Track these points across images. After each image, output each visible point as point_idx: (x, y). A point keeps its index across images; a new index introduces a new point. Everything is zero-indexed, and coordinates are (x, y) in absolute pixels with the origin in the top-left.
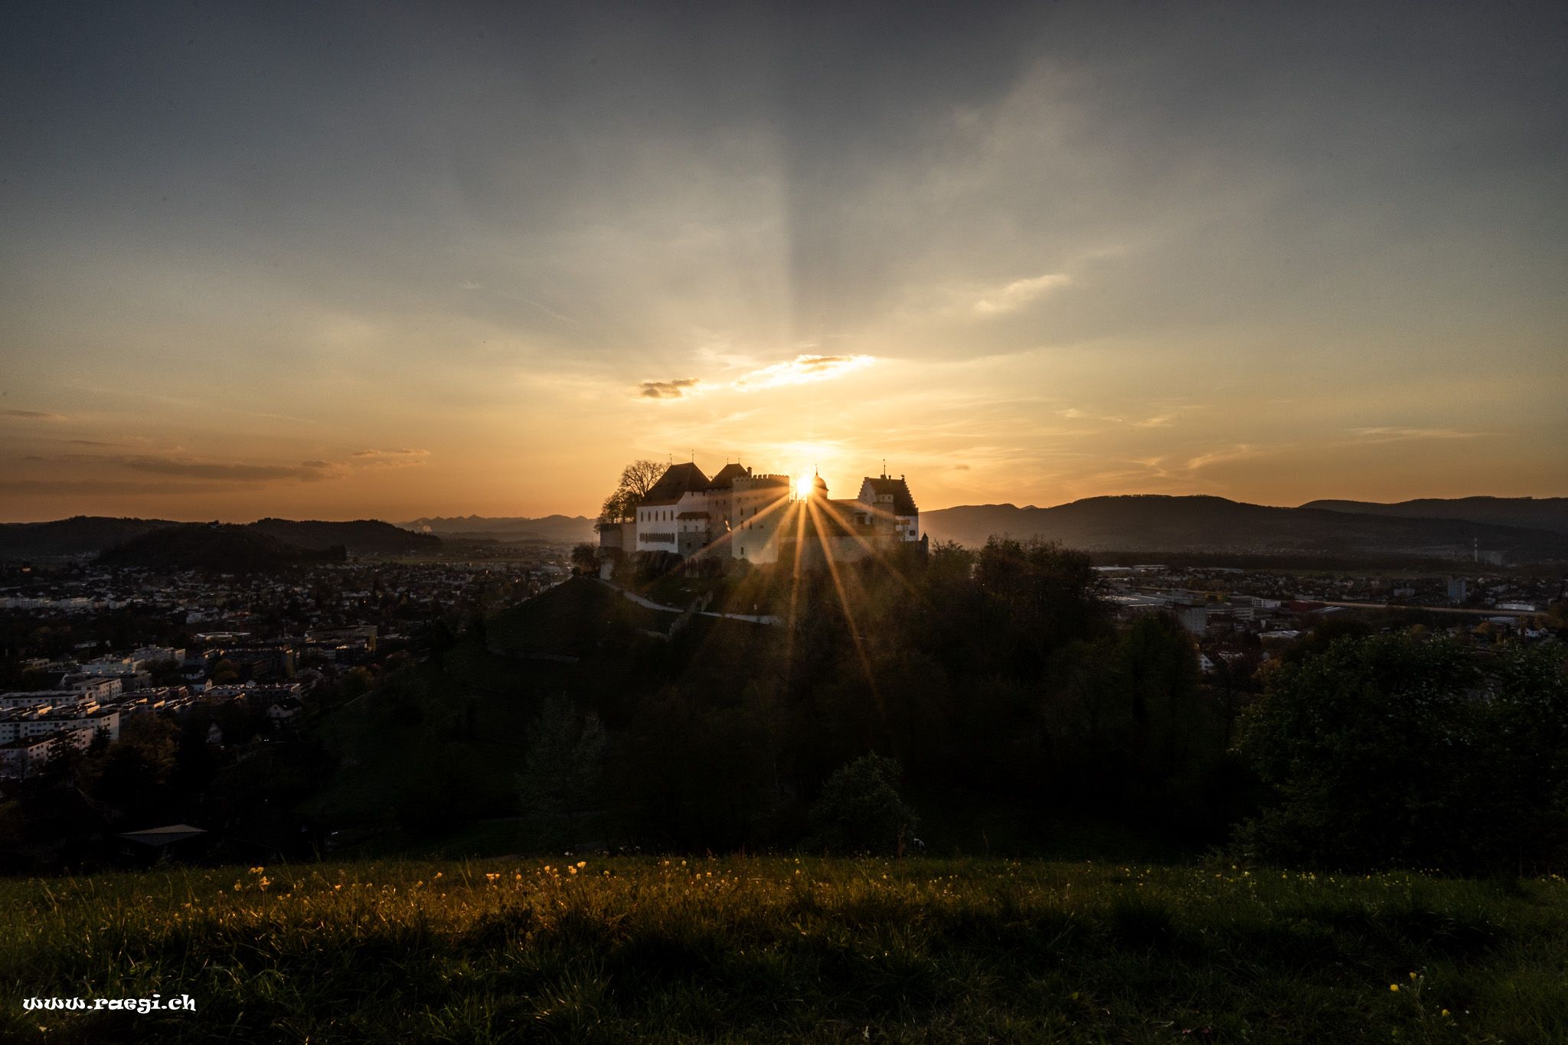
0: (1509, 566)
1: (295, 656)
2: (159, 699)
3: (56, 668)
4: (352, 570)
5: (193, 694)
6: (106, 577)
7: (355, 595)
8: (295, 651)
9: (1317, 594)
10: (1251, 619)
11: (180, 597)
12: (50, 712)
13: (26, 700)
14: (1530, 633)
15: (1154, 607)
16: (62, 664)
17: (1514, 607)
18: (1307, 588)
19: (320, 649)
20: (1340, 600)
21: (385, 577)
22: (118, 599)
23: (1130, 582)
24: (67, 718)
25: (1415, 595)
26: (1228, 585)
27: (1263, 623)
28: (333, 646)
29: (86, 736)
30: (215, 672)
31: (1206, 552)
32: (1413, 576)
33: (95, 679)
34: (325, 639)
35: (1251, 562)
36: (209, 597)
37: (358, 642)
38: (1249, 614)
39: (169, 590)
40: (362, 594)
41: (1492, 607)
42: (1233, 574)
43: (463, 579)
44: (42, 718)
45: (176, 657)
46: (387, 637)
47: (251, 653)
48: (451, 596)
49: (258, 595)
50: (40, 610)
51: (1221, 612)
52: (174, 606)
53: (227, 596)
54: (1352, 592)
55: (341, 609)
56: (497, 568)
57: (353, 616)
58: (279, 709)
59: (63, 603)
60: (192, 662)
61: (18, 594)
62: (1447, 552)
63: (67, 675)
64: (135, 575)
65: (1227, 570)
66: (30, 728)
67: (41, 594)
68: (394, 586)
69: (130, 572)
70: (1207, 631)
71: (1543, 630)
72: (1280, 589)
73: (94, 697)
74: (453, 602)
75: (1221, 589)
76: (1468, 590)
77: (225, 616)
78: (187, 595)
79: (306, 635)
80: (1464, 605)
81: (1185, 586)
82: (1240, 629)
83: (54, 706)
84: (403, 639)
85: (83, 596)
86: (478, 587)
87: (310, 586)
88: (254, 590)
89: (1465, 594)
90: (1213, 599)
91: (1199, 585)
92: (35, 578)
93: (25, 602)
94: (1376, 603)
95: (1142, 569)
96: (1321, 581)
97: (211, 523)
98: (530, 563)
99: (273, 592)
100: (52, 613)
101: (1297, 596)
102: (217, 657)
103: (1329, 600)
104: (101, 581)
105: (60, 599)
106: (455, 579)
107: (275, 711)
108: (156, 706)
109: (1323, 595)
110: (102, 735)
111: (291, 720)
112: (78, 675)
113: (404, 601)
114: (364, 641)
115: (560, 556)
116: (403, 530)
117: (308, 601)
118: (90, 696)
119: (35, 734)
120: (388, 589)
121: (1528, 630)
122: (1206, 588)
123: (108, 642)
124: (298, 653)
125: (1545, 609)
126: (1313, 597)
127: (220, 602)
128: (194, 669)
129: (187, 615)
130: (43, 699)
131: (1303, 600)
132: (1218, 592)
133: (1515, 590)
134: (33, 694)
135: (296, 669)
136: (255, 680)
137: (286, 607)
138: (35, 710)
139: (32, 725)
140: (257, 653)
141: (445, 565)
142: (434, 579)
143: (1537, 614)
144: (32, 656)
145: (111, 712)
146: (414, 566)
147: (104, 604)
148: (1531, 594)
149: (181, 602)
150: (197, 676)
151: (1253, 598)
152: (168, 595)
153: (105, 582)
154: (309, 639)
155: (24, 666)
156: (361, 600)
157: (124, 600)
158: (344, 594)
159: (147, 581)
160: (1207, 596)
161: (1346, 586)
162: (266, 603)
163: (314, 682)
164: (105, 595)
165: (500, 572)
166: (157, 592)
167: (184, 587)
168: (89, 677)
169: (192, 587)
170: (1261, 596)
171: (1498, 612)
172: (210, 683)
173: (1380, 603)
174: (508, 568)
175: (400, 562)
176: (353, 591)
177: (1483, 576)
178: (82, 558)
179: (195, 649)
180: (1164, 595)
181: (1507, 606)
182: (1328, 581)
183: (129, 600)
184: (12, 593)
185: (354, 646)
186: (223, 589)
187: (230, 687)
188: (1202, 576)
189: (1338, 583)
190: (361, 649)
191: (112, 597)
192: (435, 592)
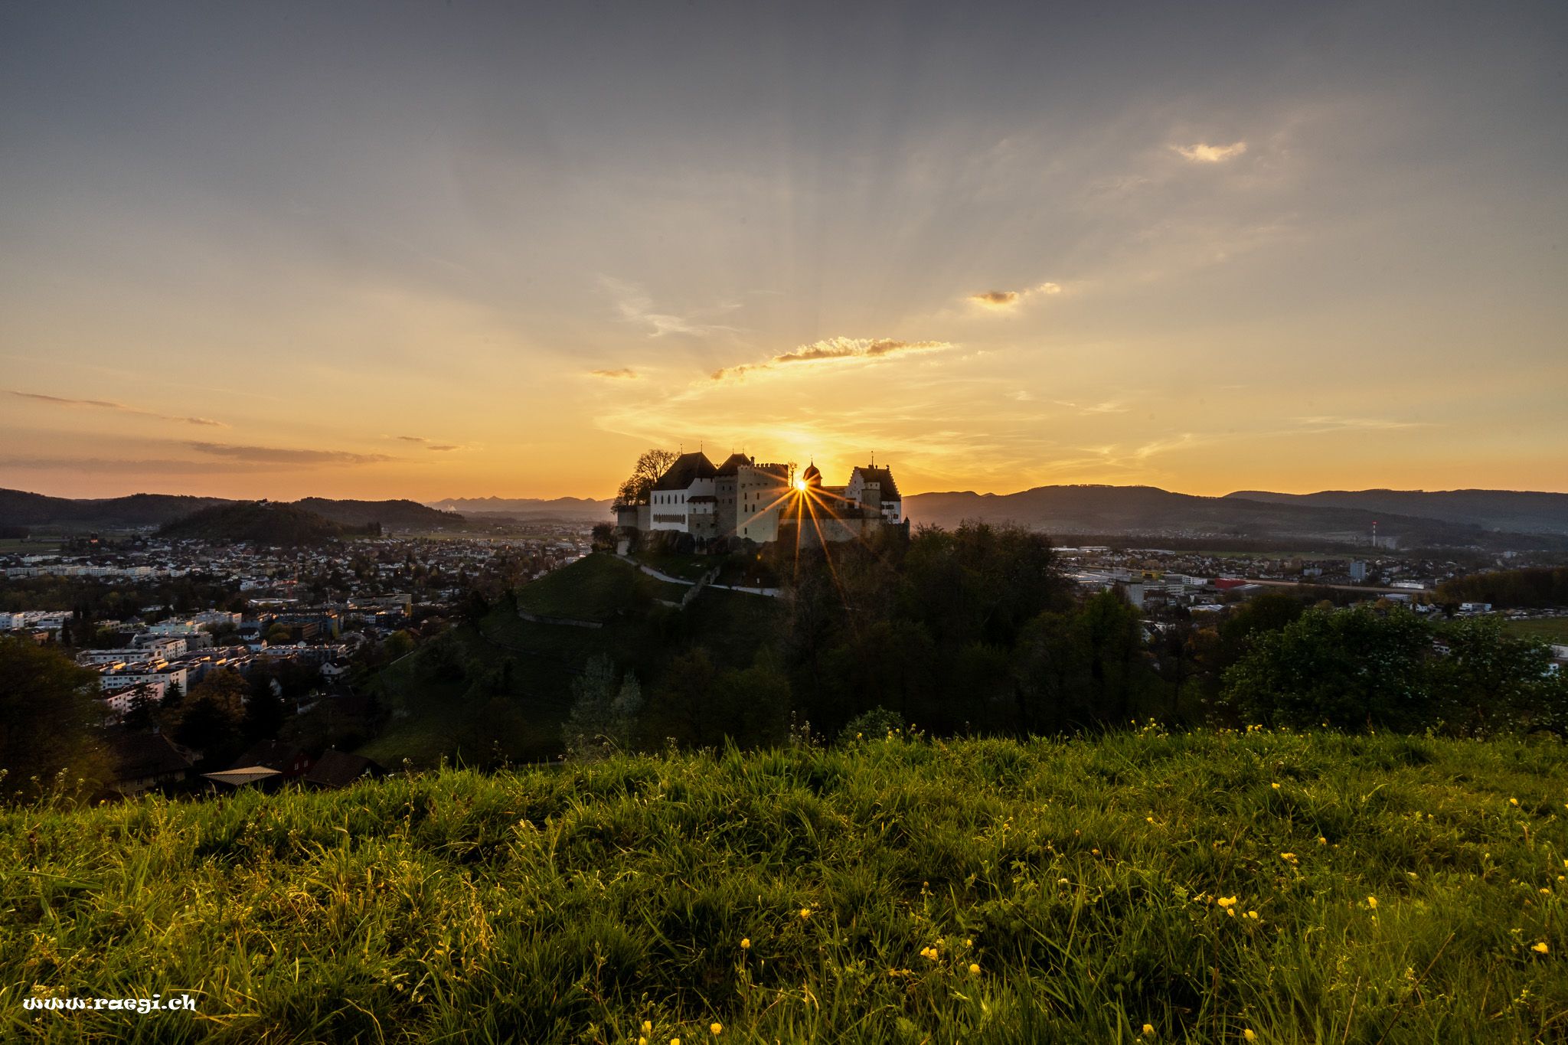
0: (1402, 550)
1: (339, 620)
2: (221, 657)
3: (126, 629)
4: (387, 544)
5: (250, 652)
6: (167, 548)
7: (390, 566)
8: (339, 616)
9: (1238, 572)
10: (1182, 594)
11: (234, 567)
12: (123, 668)
13: (102, 657)
14: (1420, 608)
15: (1099, 583)
16: (131, 625)
17: (1407, 585)
18: (1230, 568)
19: (361, 614)
20: (1258, 578)
21: (416, 551)
22: (178, 568)
23: (1077, 561)
24: (139, 673)
25: (1323, 574)
26: (1162, 565)
27: (1192, 598)
28: (373, 612)
29: (159, 689)
30: (270, 633)
31: (1143, 535)
32: (1322, 558)
33: (163, 639)
34: (365, 606)
35: (1181, 545)
36: (259, 567)
37: (395, 608)
38: (1179, 590)
39: (223, 561)
40: (396, 566)
41: (1387, 585)
42: (1167, 555)
43: (486, 553)
44: (118, 673)
45: (234, 620)
46: (421, 604)
47: (300, 617)
48: (476, 569)
49: (304, 566)
50: (108, 577)
51: (1156, 588)
52: (228, 575)
53: (277, 567)
54: (1268, 572)
55: (378, 579)
56: (516, 544)
57: (389, 585)
58: (330, 666)
59: (129, 572)
60: (248, 624)
61: (88, 563)
62: (1347, 537)
63: (136, 635)
64: (193, 547)
65: (1161, 552)
66: (107, 682)
67: (109, 562)
68: (425, 559)
69: (188, 544)
70: (1144, 605)
71: (1431, 606)
72: (1206, 568)
73: (162, 655)
74: (477, 574)
75: (1156, 568)
76: (1367, 571)
77: (275, 584)
78: (240, 565)
79: (348, 602)
80: (1363, 584)
81: (1124, 566)
82: (1172, 603)
83: (127, 663)
84: (435, 607)
85: (146, 565)
86: (500, 561)
87: (350, 558)
88: (300, 562)
89: (1365, 574)
90: (1148, 577)
91: (1135, 564)
92: (103, 548)
93: (94, 570)
94: (1289, 581)
95: (1087, 550)
96: (1242, 562)
97: (260, 501)
98: (546, 540)
99: (317, 563)
100: (120, 580)
101: (1221, 575)
102: (271, 621)
103: (1248, 578)
104: (161, 552)
105: (126, 568)
106: (480, 553)
107: (327, 668)
108: (218, 663)
109: (1244, 574)
110: (174, 687)
111: (341, 677)
112: (146, 635)
113: (434, 573)
114: (400, 607)
115: (572, 534)
116: (431, 509)
117: (348, 571)
118: (159, 654)
119: (112, 687)
120: (420, 562)
121: (1419, 606)
122: (1143, 567)
123: (171, 607)
124: (342, 618)
125: (1433, 587)
126: (1235, 575)
127: (269, 572)
128: (251, 631)
129: (241, 583)
130: (118, 656)
131: (1226, 578)
132: (1153, 571)
133: (1407, 571)
134: (109, 652)
135: (341, 632)
136: (305, 641)
137: (329, 577)
138: (110, 666)
139: (109, 679)
140: (306, 618)
141: (469, 541)
142: (460, 553)
143: (1425, 592)
144: (106, 618)
145: (179, 668)
146: (442, 542)
147: (166, 572)
148: (1421, 575)
149: (234, 571)
150: (253, 638)
151: (1184, 576)
152: (223, 566)
153: (166, 553)
154: (351, 606)
155: (98, 627)
156: (396, 571)
157: (183, 569)
158: (381, 566)
159: (203, 552)
160: (1143, 574)
161: (1263, 566)
162: (311, 573)
163: (358, 644)
164: (166, 564)
165: (519, 548)
166: (213, 562)
167: (237, 558)
168: (157, 637)
169: (245, 558)
170: (1191, 575)
171: (1393, 590)
172: (265, 643)
173: (1292, 581)
174: (526, 544)
175: (429, 538)
176: (388, 563)
177: (1380, 559)
178: (143, 530)
179: (250, 613)
180: (1107, 573)
181: (1400, 585)
182: (1248, 562)
183: (188, 569)
184: (83, 562)
185: (392, 612)
186: (272, 561)
187: (283, 647)
188: (1139, 557)
189: (1256, 564)
190: (398, 615)
191: (173, 566)
192: (462, 565)
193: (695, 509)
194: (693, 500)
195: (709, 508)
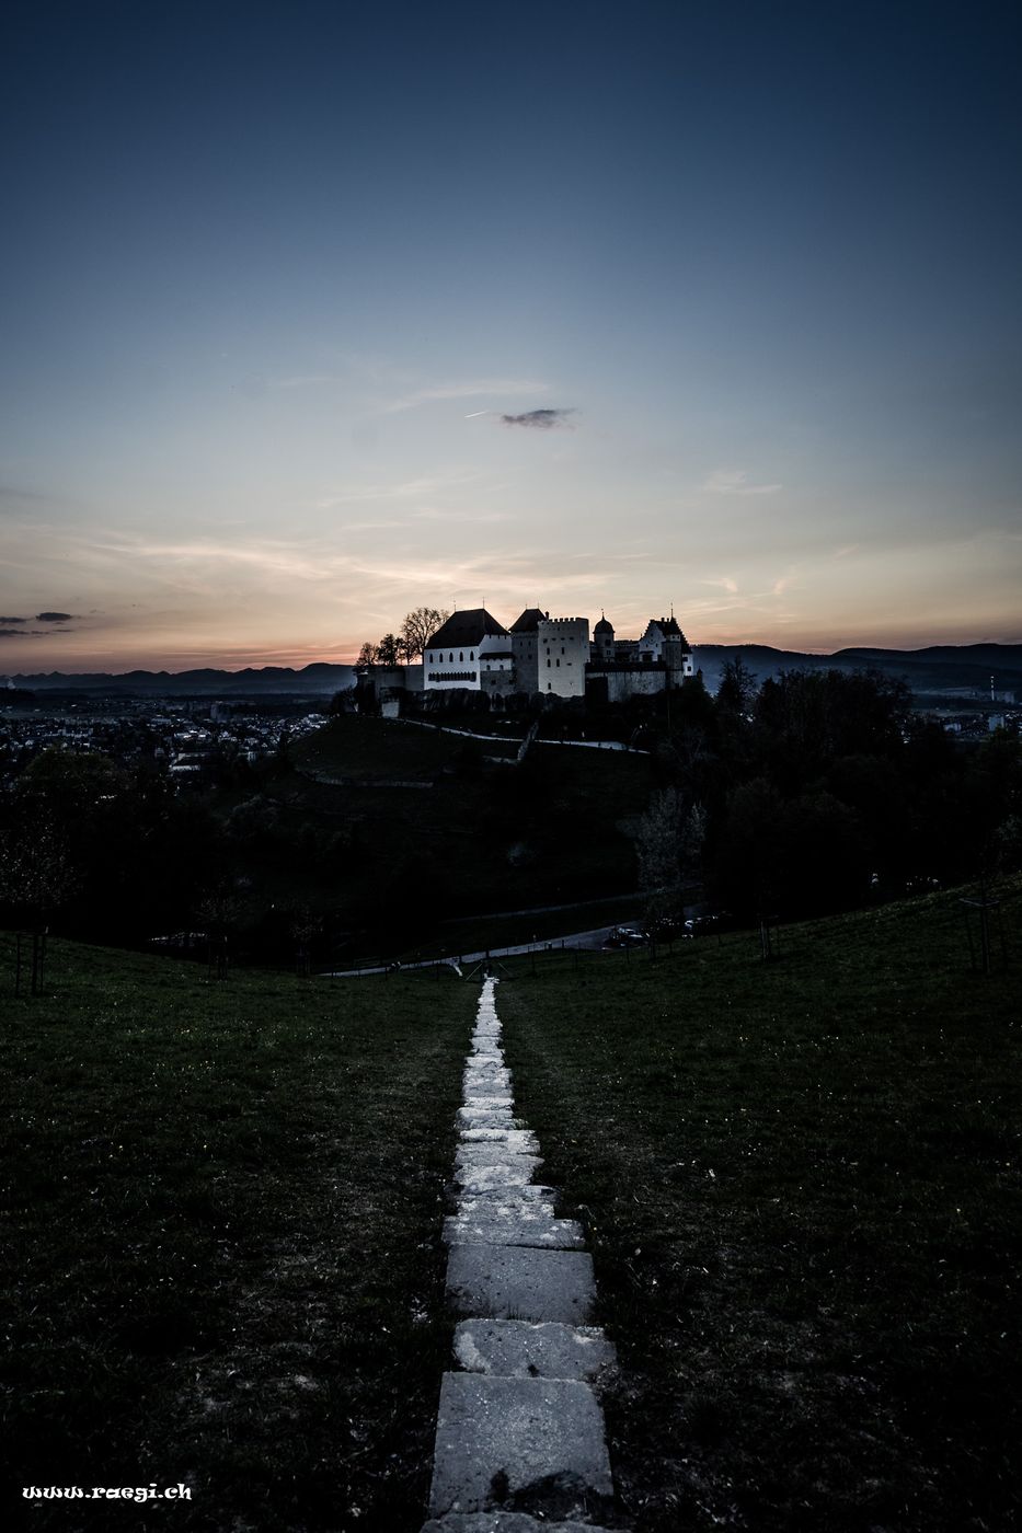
193: (489, 667)
194: (484, 657)
195: (507, 665)
